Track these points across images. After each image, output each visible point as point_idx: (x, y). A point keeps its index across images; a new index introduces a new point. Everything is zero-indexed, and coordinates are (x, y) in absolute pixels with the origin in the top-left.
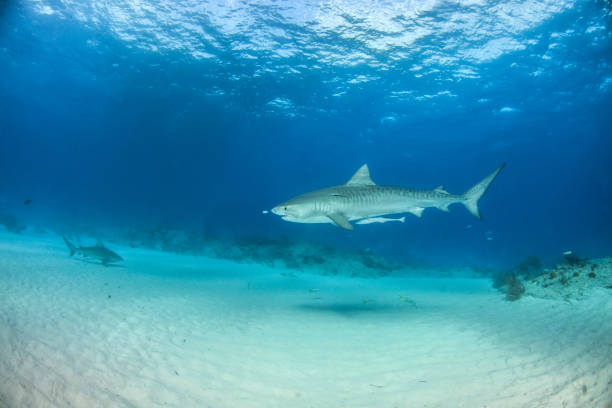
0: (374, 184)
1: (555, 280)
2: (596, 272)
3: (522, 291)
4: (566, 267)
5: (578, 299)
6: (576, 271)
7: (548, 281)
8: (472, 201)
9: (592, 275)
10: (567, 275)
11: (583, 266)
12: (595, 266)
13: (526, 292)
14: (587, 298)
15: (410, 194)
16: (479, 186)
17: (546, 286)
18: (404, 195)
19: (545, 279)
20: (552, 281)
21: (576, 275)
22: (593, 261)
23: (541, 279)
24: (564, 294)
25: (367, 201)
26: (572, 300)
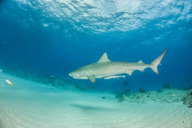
0: (109, 61)
1: (135, 97)
2: (150, 95)
3: (123, 100)
4: (140, 93)
5: (142, 103)
6: (143, 94)
7: (133, 97)
8: (155, 66)
9: (148, 96)
10: (139, 96)
11: (145, 93)
12: (150, 93)
13: (125, 100)
14: (146, 103)
15: (126, 65)
16: (157, 59)
17: (132, 98)
18: (123, 65)
19: (132, 96)
20: (134, 97)
21: (142, 96)
22: (150, 92)
23: (130, 96)
24: (138, 101)
25: (105, 69)
26: (140, 103)
